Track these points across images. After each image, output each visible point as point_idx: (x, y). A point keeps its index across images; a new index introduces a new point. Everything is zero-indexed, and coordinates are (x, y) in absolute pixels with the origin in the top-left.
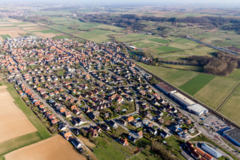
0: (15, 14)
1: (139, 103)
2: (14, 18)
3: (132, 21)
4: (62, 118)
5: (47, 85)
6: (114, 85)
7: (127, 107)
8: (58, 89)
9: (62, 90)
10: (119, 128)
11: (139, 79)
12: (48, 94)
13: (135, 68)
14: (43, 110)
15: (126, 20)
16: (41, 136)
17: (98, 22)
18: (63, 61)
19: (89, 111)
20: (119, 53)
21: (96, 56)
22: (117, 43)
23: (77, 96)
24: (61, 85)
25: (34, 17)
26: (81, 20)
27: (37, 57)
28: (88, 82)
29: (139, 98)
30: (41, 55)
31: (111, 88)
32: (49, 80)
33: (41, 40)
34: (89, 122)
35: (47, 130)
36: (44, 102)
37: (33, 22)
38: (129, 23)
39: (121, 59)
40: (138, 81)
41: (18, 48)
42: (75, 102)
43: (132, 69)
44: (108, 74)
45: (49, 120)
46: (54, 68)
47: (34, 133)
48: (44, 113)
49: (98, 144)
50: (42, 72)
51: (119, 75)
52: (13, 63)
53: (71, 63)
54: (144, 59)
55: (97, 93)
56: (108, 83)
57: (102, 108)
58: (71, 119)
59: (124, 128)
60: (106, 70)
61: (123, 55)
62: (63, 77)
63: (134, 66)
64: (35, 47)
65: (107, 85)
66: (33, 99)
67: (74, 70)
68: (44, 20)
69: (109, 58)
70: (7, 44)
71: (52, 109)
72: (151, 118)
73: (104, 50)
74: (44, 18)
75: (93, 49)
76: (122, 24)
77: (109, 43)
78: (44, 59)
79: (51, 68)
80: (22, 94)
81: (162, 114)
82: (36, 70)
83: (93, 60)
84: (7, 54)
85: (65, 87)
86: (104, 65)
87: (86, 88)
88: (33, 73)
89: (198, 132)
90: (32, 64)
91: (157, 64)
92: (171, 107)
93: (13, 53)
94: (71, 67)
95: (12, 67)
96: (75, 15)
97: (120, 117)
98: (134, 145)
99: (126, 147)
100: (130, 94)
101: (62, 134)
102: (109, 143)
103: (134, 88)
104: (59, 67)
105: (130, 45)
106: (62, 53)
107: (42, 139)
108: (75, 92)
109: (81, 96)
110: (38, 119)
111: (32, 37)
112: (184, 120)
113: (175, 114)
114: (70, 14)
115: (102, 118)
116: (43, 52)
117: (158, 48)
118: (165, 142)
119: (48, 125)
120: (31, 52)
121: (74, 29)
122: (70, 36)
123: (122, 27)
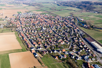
0: (26, 2)
1: (72, 45)
2: (25, 4)
3: (87, 5)
4: (33, 46)
5: (31, 33)
6: (63, 36)
7: (65, 46)
8: (35, 36)
9: (37, 36)
10: (57, 53)
11: (77, 35)
12: (30, 37)
13: (78, 30)
14: (26, 42)
15: (84, 4)
16: (23, 50)
17: (67, 6)
18: (42, 24)
19: (45, 45)
20: (72, 22)
21: (59, 23)
22: (73, 17)
23: (43, 39)
24: (38, 34)
25: (34, 3)
26: (58, 5)
27: (30, 22)
28: (50, 34)
29: (72, 43)
30: (32, 21)
31: (60, 37)
32: (33, 32)
33: (35, 14)
34: (44, 49)
35: (26, 49)
36: (28, 40)
37: (33, 6)
38: (85, 6)
39: (72, 25)
40: (76, 36)
41: (23, 17)
42: (41, 41)
43: (76, 30)
44: (62, 31)
45: (28, 46)
46: (36, 27)
47: (21, 49)
48: (26, 44)
49: (45, 57)
50: (31, 28)
51: (67, 32)
52: (20, 24)
53: (45, 26)
54: (85, 26)
55: (53, 39)
56: (60, 35)
57: (52, 45)
58: (37, 47)
59: (59, 53)
60: (61, 30)
61: (74, 23)
62: (39, 31)
63: (77, 29)
64: (31, 18)
65: (59, 36)
66: (24, 38)
67: (46, 28)
68: (39, 5)
69: (65, 24)
70: (19, 16)
71: (30, 43)
72: (75, 52)
73: (65, 20)
74: (39, 4)
75: (59, 20)
76: (81, 7)
77: (69, 17)
78: (33, 23)
79: (35, 27)
80: (20, 36)
81: (81, 51)
82: (28, 27)
83: (56, 25)
84: (18, 20)
85: (39, 35)
86: (61, 27)
87: (48, 36)
88: (27, 28)
89: (97, 60)
90: (28, 25)
91: (91, 29)
92: (88, 49)
93: (21, 20)
94: (45, 27)
95: (19, 25)
96: (56, 2)
97: (59, 49)
98: (60, 59)
99: (56, 60)
100: (69, 41)
101: (31, 51)
102: (49, 57)
103: (73, 39)
104: (39, 27)
105: (81, 18)
106: (42, 20)
107: (23, 51)
108: (42, 37)
109: (44, 39)
110: (23, 45)
111: (31, 13)
112: (92, 55)
113: (88, 52)
114: (54, 1)
115: (51, 48)
116: (34, 20)
117: (97, 21)
118: (76, 61)
119: (27, 48)
120: (28, 19)
121: (53, 10)
122: (49, 13)
123: (80, 8)
